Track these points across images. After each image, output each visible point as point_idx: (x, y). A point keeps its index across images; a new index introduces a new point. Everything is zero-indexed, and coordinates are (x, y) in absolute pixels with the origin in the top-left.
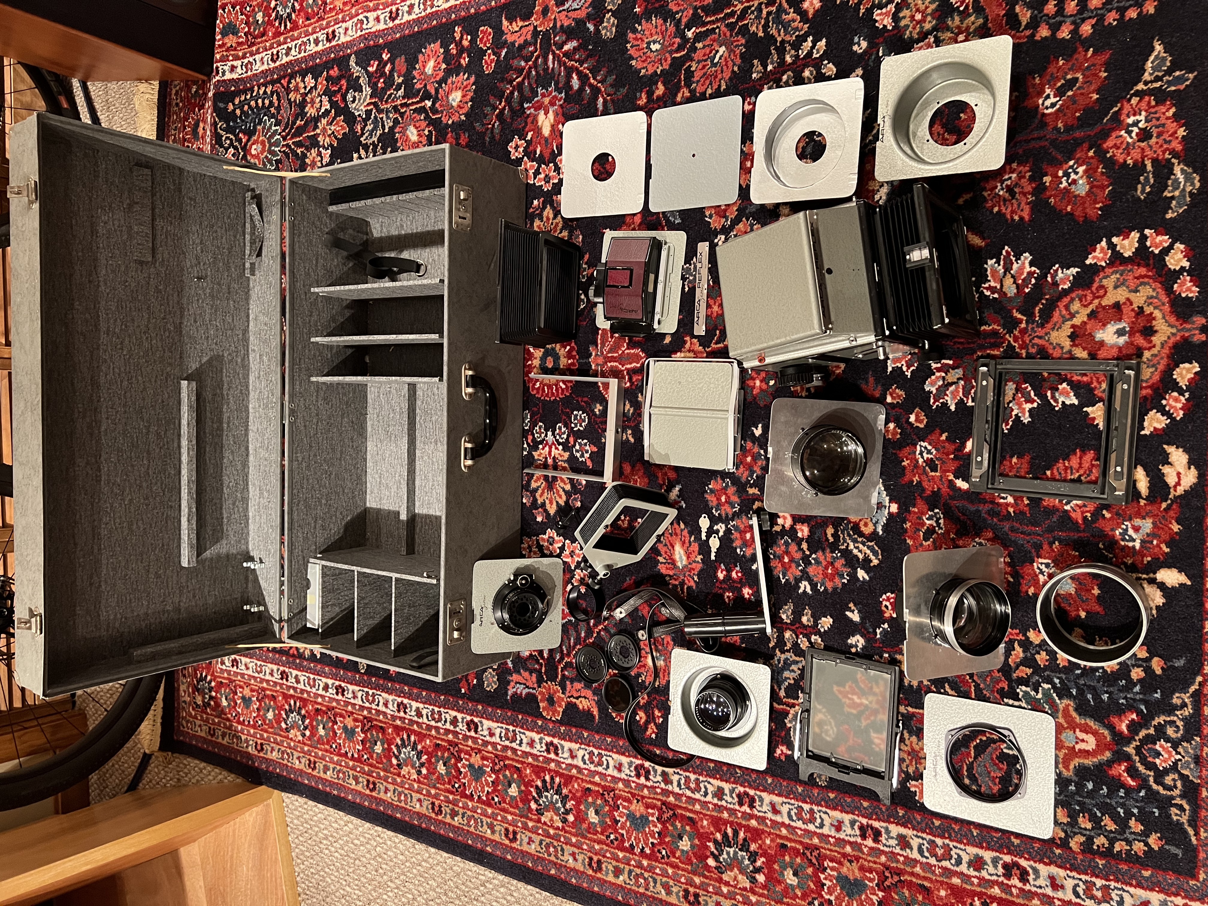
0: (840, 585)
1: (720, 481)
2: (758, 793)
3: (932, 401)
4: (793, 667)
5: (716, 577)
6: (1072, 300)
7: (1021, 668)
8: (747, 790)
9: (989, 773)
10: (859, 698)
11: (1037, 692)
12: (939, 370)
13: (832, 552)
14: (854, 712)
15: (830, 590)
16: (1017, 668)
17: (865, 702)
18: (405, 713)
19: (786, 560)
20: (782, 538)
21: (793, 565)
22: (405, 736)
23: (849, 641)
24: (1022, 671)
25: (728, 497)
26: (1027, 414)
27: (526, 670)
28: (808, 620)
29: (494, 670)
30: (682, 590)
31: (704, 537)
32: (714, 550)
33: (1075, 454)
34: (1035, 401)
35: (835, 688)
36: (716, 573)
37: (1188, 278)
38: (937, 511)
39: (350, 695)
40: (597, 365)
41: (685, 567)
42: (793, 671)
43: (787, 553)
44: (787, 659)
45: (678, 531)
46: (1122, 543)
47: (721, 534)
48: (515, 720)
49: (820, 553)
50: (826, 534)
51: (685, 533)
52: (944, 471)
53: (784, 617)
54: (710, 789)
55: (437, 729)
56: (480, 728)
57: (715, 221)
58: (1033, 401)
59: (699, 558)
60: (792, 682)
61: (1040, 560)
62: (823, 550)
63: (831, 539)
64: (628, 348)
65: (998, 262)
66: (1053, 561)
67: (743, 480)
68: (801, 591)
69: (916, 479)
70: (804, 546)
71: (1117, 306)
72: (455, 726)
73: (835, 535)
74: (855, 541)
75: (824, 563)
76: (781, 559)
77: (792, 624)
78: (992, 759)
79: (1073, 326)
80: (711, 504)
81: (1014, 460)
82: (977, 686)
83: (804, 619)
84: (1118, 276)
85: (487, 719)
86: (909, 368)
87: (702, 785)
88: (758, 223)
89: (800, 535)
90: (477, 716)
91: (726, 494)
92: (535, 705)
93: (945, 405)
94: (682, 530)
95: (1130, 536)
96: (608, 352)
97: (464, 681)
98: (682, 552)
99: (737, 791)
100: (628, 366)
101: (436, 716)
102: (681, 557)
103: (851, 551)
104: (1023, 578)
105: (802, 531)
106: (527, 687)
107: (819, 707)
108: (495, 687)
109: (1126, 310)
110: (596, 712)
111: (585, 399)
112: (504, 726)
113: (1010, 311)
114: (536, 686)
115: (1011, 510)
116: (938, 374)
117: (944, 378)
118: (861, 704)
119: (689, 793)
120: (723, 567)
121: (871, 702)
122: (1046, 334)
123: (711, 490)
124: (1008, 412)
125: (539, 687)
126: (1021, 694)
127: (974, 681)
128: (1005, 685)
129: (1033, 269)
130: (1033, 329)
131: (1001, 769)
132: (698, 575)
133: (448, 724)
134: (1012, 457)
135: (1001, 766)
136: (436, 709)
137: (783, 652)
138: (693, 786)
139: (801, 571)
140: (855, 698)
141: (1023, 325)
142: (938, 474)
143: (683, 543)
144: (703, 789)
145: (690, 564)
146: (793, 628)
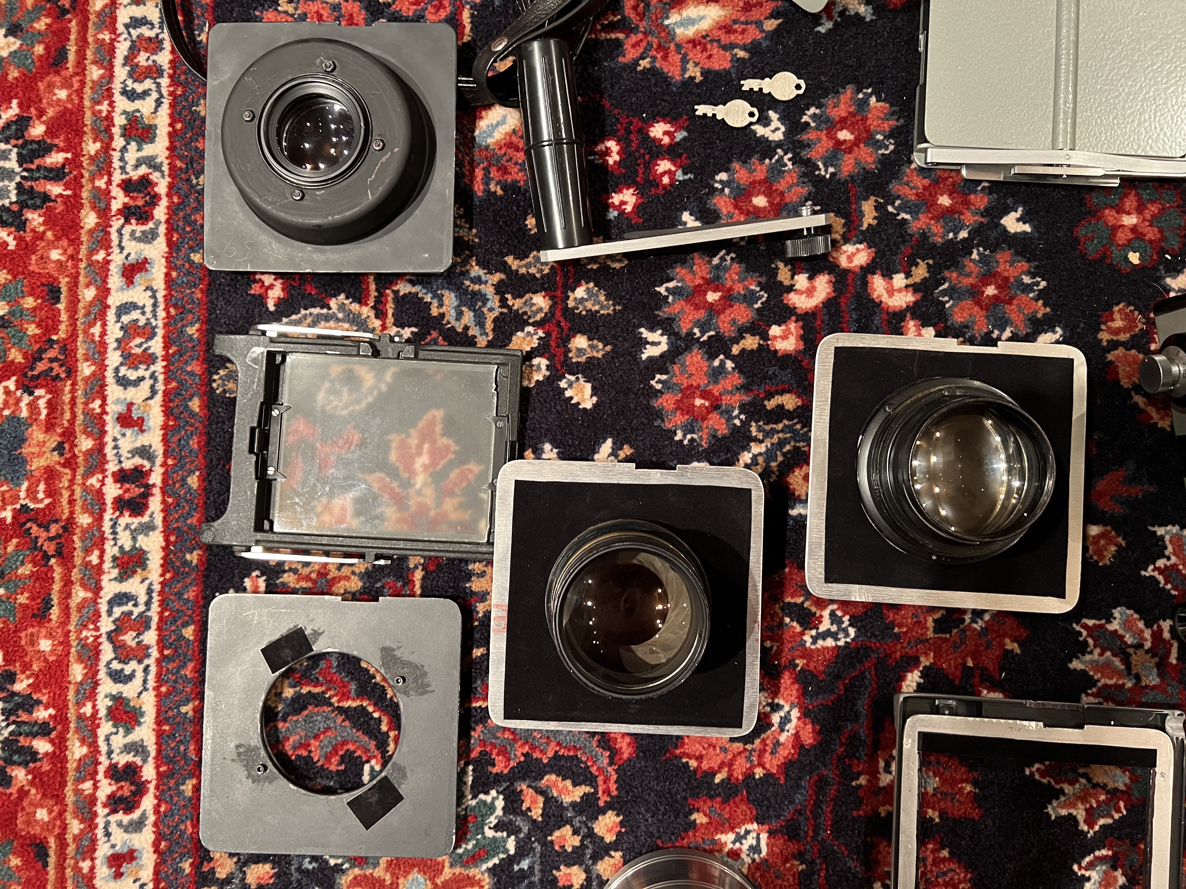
0: (668, 426)
1: (887, 126)
2: (162, 229)
3: (1091, 622)
4: (468, 317)
5: (654, 118)
7: (541, 799)
8: (164, 202)
9: (316, 737)
10: (426, 467)
11: (496, 828)
12: (1157, 636)
13: (743, 408)
14: (393, 457)
15: (656, 403)
16: (540, 792)
17: (420, 480)
19: (712, 297)
20: (763, 287)
21: (702, 315)
23: (547, 447)
24: (533, 802)
25: (850, 147)
26: (1064, 812)
28: (580, 351)
30: (612, 27)
31: (749, 84)
32: (720, 112)
34: (1091, 826)
35: (438, 414)
36: (664, 118)
38: (852, 631)
41: (669, 34)
42: (459, 315)
43: (728, 299)
44: (485, 300)
45: (756, 14)
47: (760, 130)
49: (737, 380)
50: (782, 392)
51: (753, 34)
53: (580, 292)
54: (146, 107)
58: (1090, 822)
59: (694, 72)
60: (435, 311)
61: (764, 837)
62: (746, 388)
63: (770, 404)
66: (765, 861)
67: (894, 187)
68: (645, 333)
70: (751, 342)
73: (780, 413)
75: (716, 390)
76: (713, 284)
77: (566, 310)
78: (344, 743)
80: (829, 101)
81: (968, 788)
83: (580, 342)
87: (148, 84)
89: (775, 330)
91: (856, 143)
93: (1082, 649)
94: (759, 24)
98: (705, 25)
99: (155, 176)
102: (692, 22)
103: (746, 448)
104: (725, 801)
105: (784, 337)
107: (388, 376)
115: (863, 780)
116: (1147, 634)
117: (1139, 646)
118: (413, 474)
119: (122, 49)
120: (680, 136)
121: (419, 493)
123: (865, 102)
128: (500, 767)
131: (328, 758)
132: (652, 71)
134: (975, 784)
135: (335, 760)
137: (500, 289)
138: (142, 59)
139: (690, 334)
140: (424, 459)
142: (930, 634)
143: (727, 29)
144: (139, 88)
145: (678, 46)
146: (558, 314)
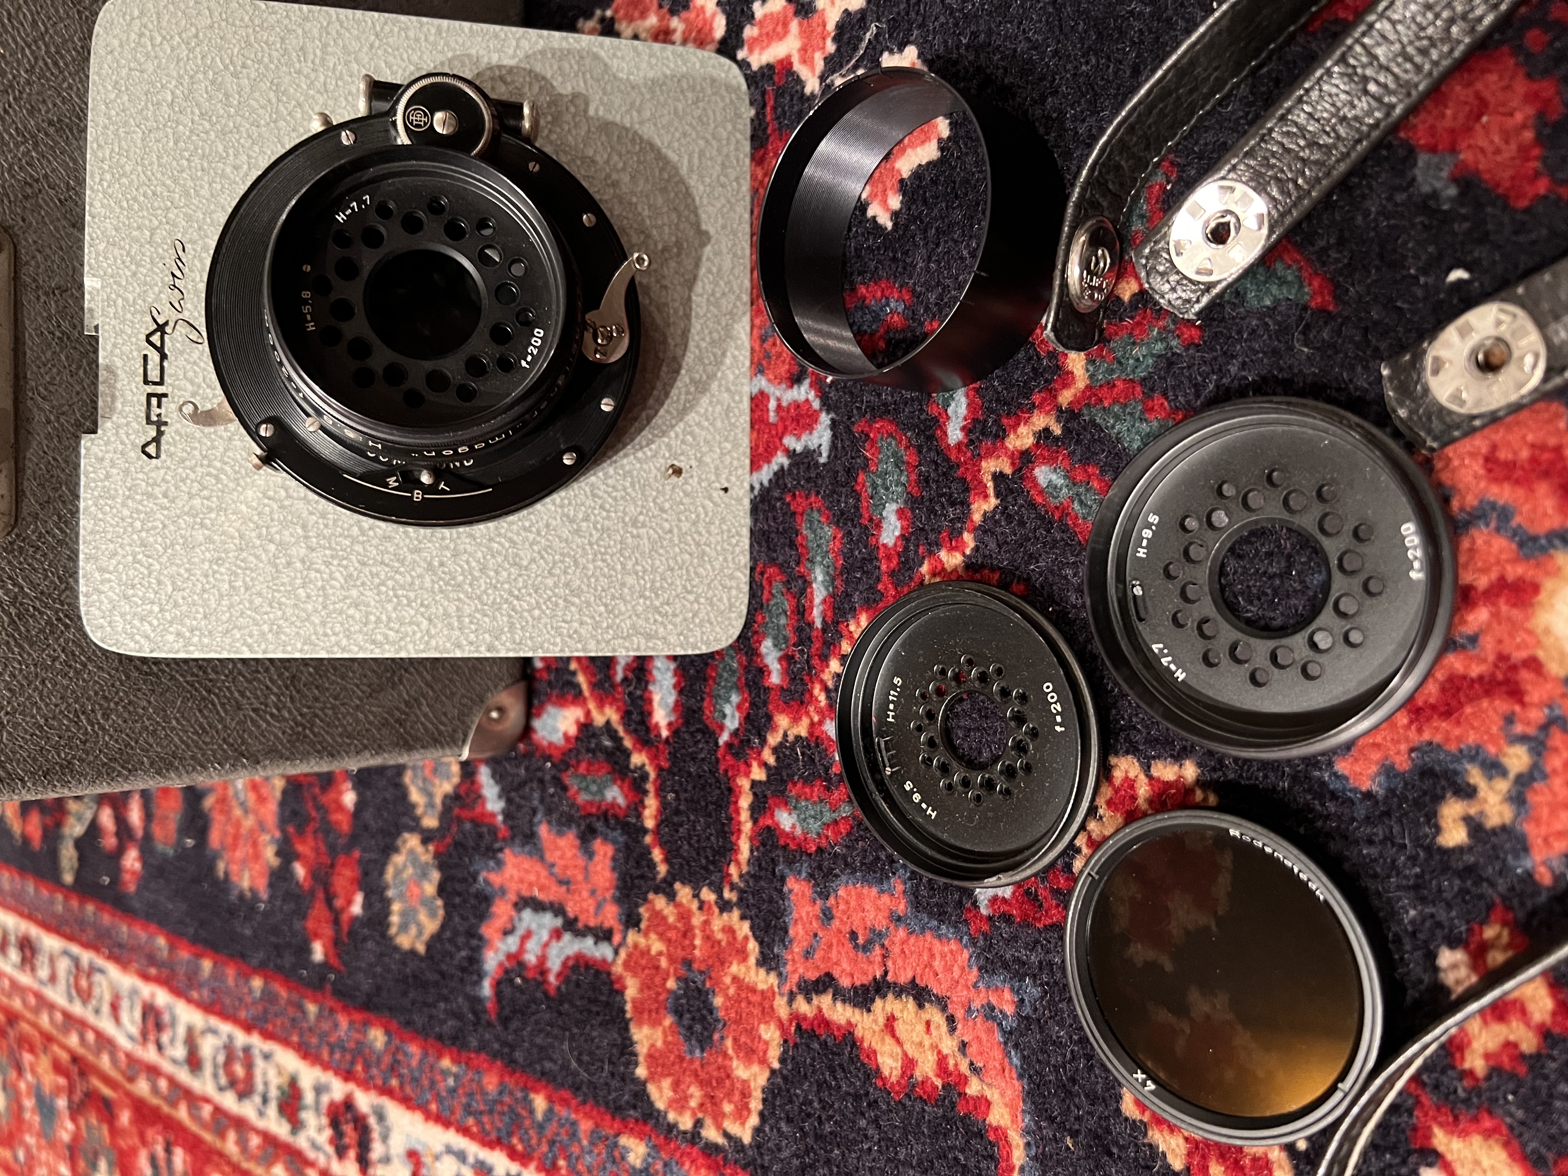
27: (564, 821)
29: (427, 837)
48: (516, 1123)
55: (240, 1124)
56: (377, 1150)
72: (296, 1125)
85: (407, 1102)
90: (366, 1084)
92: (604, 1039)
97: (319, 909)
101: (239, 1070)
106: (571, 926)
108: (431, 926)
112: (473, 1149)
114: (611, 915)
125: (631, 921)
133: (272, 1110)
136: (241, 1038)
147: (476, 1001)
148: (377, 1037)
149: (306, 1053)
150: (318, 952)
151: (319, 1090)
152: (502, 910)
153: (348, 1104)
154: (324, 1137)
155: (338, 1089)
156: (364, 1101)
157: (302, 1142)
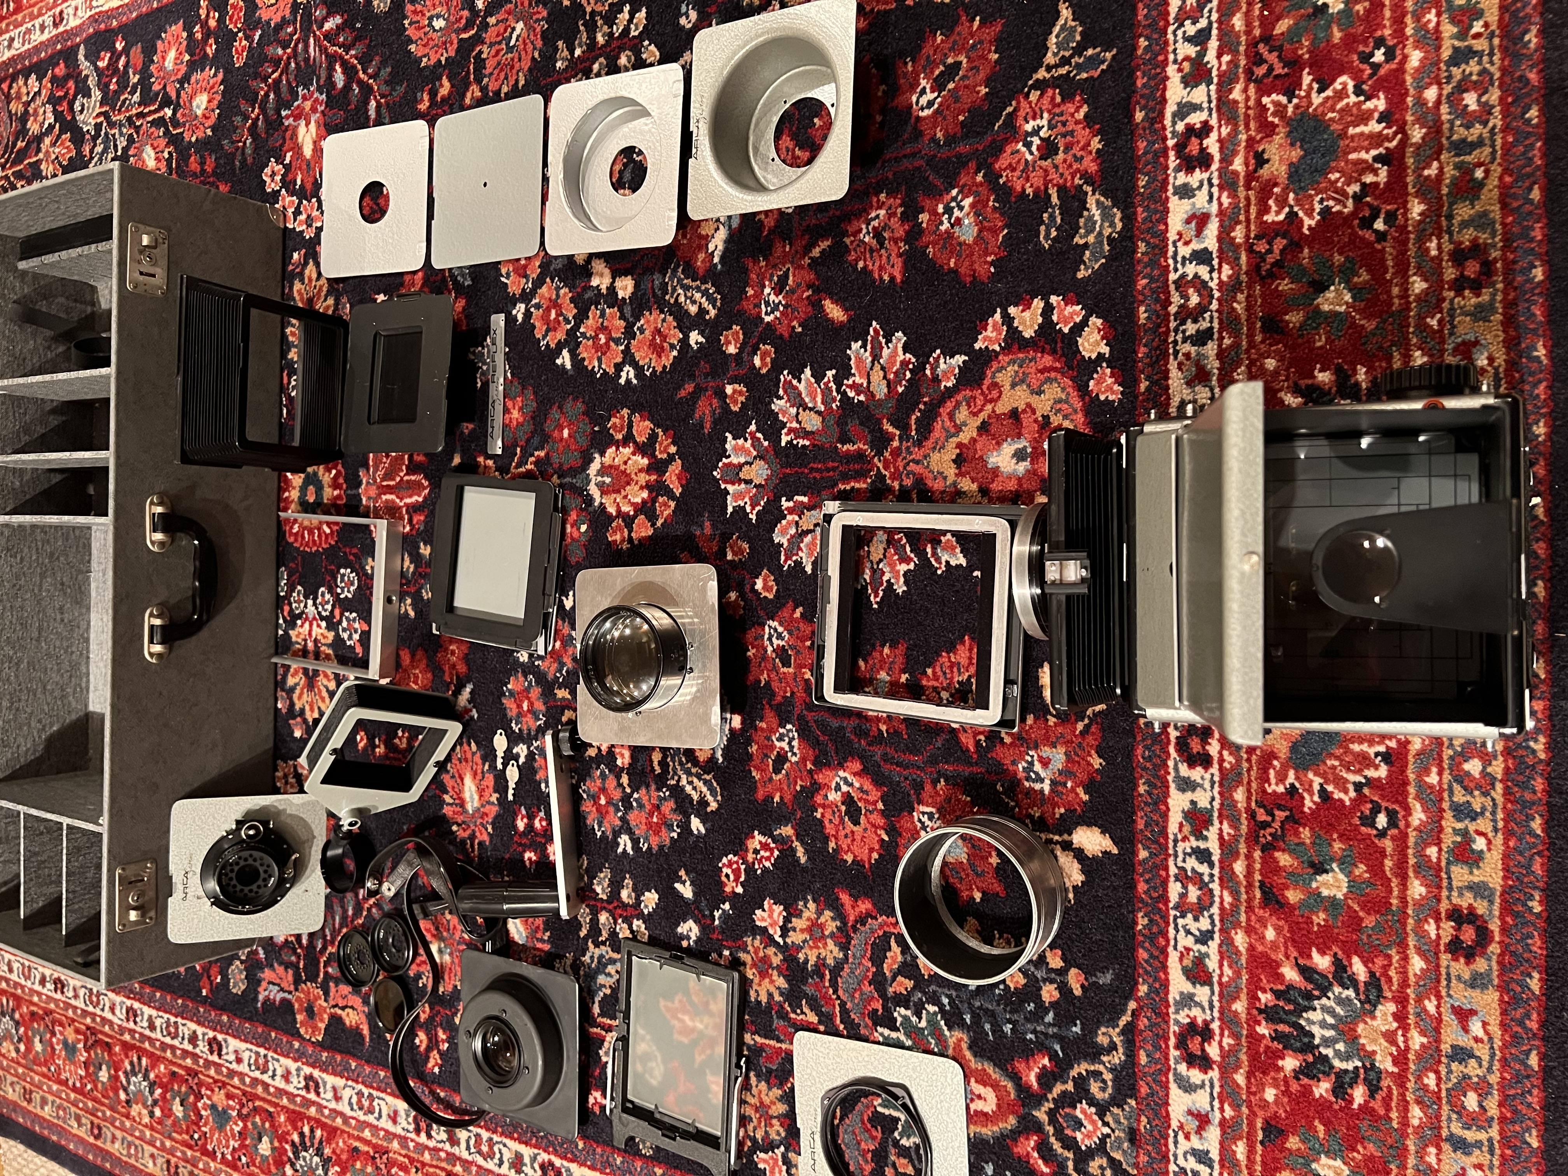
0: (668, 842)
1: (521, 678)
2: (565, 1163)
3: (783, 558)
4: (610, 969)
5: (515, 827)
6: (958, 405)
7: (900, 978)
8: (553, 1158)
9: (859, 1143)
10: (692, 1019)
11: (920, 1018)
12: (791, 511)
13: (659, 789)
14: (685, 1041)
15: (655, 848)
16: (894, 979)
17: (700, 1026)
18: (135, 1023)
19: (603, 801)
20: (598, 768)
21: (611, 809)
22: (135, 1059)
23: (679, 930)
24: (901, 984)
25: (531, 704)
26: (902, 580)
27: (281, 963)
28: (629, 896)
29: (242, 962)
30: (472, 846)
31: (500, 766)
32: (512, 785)
33: (963, 643)
34: (911, 559)
35: (662, 1003)
36: (514, 820)
37: (1108, 371)
38: (789, 727)
39: (71, 994)
40: (369, 498)
41: (477, 810)
42: (609, 975)
43: (603, 790)
44: (601, 956)
45: (469, 756)
46: (1027, 784)
47: (522, 760)
48: (266, 1040)
49: (643, 791)
50: (651, 761)
51: (478, 758)
52: (800, 667)
53: (599, 889)
54: (507, 1155)
55: (173, 1048)
56: (224, 1051)
57: (513, 283)
58: (908, 560)
59: (494, 797)
60: (608, 991)
61: (923, 808)
62: (648, 786)
63: (658, 770)
64: (407, 474)
65: (864, 346)
67: (550, 677)
68: (620, 850)
69: (764, 677)
70: (625, 780)
71: (1014, 414)
72: (195, 1046)
73: (663, 763)
74: (688, 773)
75: (648, 807)
76: (595, 798)
77: (609, 901)
78: (863, 1123)
79: (959, 445)
80: (509, 714)
81: (886, 650)
82: (843, 1005)
83: (624, 894)
84: (1016, 368)
85: (234, 1037)
86: (753, 509)
87: (496, 1149)
88: (566, 285)
89: (619, 762)
90: (221, 1032)
91: (528, 698)
92: (290, 1018)
93: (799, 564)
94: (474, 754)
95: (1037, 773)
96: (383, 480)
97: (205, 978)
98: (474, 788)
99: (540, 1159)
100: (408, 501)
101: (172, 1030)
102: (472, 797)
103: (682, 789)
104: (900, 835)
105: (622, 755)
106: (282, 990)
107: (641, 1032)
108: (243, 987)
109: (1026, 420)
110: (366, 1032)
111: (354, 551)
112: (254, 1048)
113: (879, 422)
114: (292, 988)
115: (884, 728)
116: (789, 518)
117: (797, 523)
118: (693, 1030)
119: (480, 1160)
120: (524, 812)
121: (706, 1027)
122: (925, 457)
123: (509, 691)
124: (877, 576)
125: (296, 990)
126: (899, 1019)
127: (838, 998)
128: (878, 1005)
129: (908, 356)
130: (908, 448)
131: (874, 1138)
132: (493, 824)
133: (186, 1042)
134: (883, 646)
135: (874, 1133)
136: (173, 1019)
137: (597, 945)
138: (485, 1148)
139: (621, 819)
140: (686, 1018)
141: (896, 444)
142: (791, 670)
143: (475, 774)
144: (498, 1156)
145: (483, 806)
146: (611, 907)
147: (256, 1008)
148: (225, 1018)
149: (199, 1023)
150: (204, 993)
151: (204, 1035)
152: (264, 984)
153: (215, 1038)
154: (206, 1049)
155: (211, 1034)
156: (220, 1037)
157: (197, 1051)
